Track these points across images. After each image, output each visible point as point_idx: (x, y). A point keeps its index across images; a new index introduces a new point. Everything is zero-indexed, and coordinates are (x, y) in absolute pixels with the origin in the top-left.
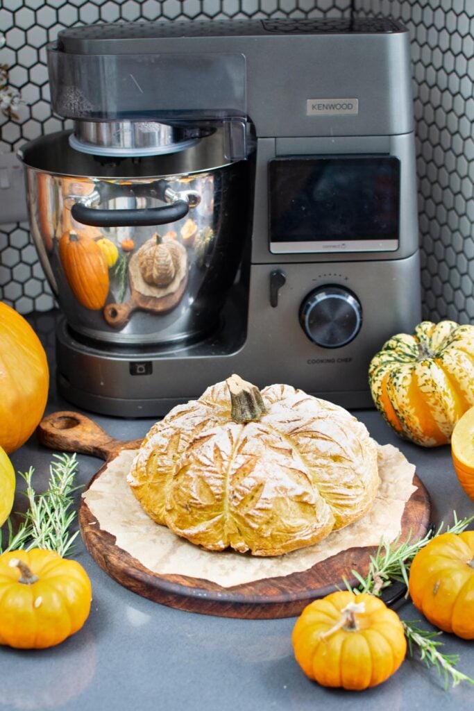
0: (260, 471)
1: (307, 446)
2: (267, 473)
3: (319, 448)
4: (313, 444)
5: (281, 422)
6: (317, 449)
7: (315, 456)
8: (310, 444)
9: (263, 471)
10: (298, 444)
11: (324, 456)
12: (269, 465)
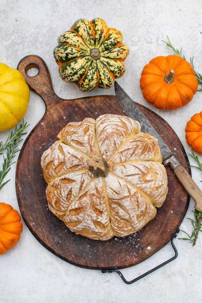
0: (81, 217)
1: (114, 208)
2: (84, 219)
3: (119, 212)
4: (117, 209)
5: (111, 188)
6: (118, 212)
7: (116, 214)
8: (116, 208)
9: (82, 218)
10: (111, 205)
11: (120, 217)
12: (86, 216)
